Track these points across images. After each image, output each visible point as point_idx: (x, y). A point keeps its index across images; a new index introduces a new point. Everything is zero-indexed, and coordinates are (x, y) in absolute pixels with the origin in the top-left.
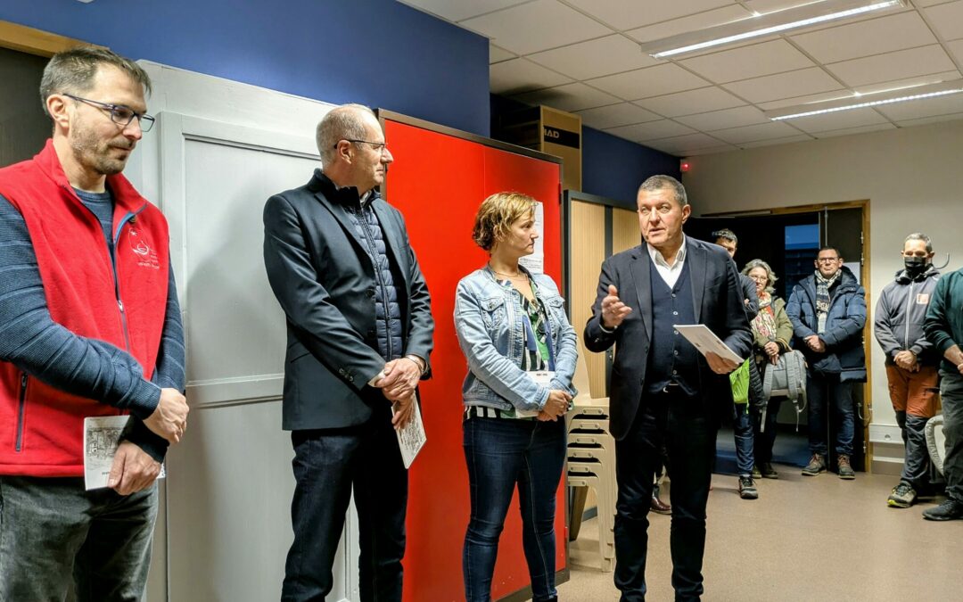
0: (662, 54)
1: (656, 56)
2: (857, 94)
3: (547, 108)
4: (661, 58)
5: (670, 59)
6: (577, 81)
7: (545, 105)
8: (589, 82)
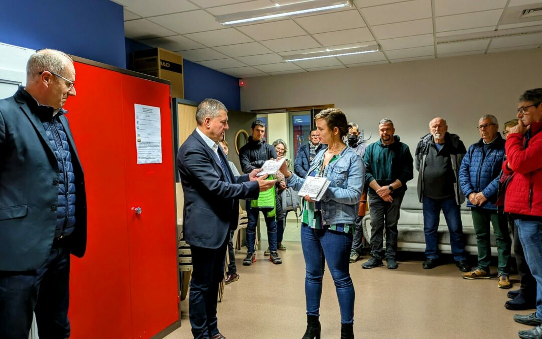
0: (227, 23)
1: (224, 24)
2: (328, 50)
3: (161, 49)
4: (226, 25)
5: (232, 26)
6: (179, 34)
7: (160, 47)
8: (187, 36)
